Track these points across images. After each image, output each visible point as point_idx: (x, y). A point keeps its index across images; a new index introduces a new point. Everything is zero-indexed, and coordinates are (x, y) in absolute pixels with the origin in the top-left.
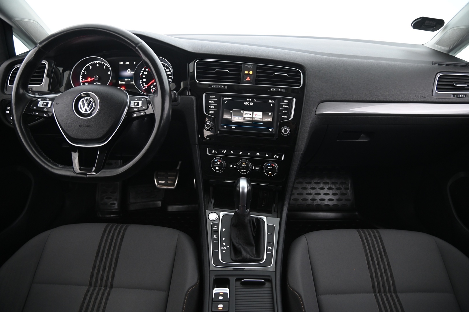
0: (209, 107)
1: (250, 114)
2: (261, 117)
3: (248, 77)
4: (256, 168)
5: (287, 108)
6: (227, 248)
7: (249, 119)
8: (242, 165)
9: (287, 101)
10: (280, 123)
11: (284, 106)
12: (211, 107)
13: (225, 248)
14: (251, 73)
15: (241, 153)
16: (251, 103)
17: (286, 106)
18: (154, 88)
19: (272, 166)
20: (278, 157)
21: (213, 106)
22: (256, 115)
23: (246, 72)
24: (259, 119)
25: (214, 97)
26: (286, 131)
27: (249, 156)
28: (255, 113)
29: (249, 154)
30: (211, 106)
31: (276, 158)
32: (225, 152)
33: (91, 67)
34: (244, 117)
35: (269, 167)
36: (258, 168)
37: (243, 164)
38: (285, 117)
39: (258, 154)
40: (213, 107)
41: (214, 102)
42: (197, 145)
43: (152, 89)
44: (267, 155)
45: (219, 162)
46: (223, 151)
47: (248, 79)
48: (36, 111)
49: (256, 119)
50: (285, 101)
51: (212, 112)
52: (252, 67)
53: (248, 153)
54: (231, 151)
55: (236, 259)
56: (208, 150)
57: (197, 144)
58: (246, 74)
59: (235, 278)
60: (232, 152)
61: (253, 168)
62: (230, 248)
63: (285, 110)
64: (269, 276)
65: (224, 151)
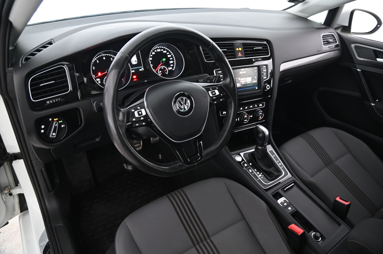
1: (244, 80)
2: (251, 81)
3: (239, 53)
4: (251, 116)
5: (265, 71)
6: (261, 174)
7: (244, 83)
10: (264, 82)
13: (260, 175)
14: (240, 49)
15: (241, 109)
16: (244, 72)
18: (160, 72)
19: (261, 112)
20: (261, 105)
22: (248, 79)
23: (237, 49)
24: (250, 82)
26: (268, 87)
27: (247, 109)
28: (247, 78)
33: (98, 61)
34: (241, 83)
35: (259, 114)
37: (245, 116)
38: (266, 77)
43: (159, 72)
44: (256, 106)
47: (240, 54)
48: (136, 122)
49: (248, 83)
50: (264, 67)
52: (240, 44)
55: (272, 178)
56: (220, 113)
58: (238, 51)
59: (280, 189)
61: (249, 117)
62: (263, 174)
64: (294, 180)
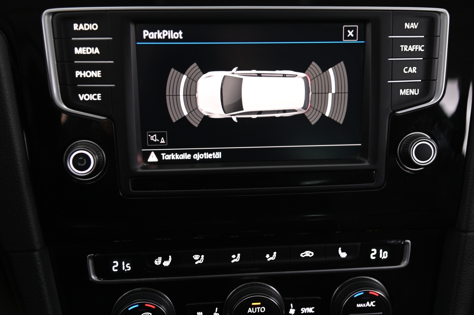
0: (78, 73)
4: (304, 310)
5: (416, 54)
8: (250, 310)
9: (414, 26)
10: (394, 118)
11: (405, 48)
12: (85, 74)
15: (236, 258)
17: (412, 49)
19: (371, 298)
20: (384, 255)
21: (94, 68)
25: (93, 27)
26: (423, 152)
29: (271, 258)
30: (83, 68)
31: (378, 261)
32: (166, 264)
35: (359, 306)
36: (310, 310)
37: (252, 307)
38: (413, 92)
39: (308, 254)
40: (97, 74)
41: (97, 51)
42: (36, 254)
44: (343, 255)
45: (149, 310)
46: (160, 259)
50: (407, 26)
51: (91, 97)
53: (268, 256)
54: (196, 257)
56: (90, 262)
57: (38, 247)
60: (199, 259)
61: (292, 311)
63: (411, 64)
65: (165, 259)
